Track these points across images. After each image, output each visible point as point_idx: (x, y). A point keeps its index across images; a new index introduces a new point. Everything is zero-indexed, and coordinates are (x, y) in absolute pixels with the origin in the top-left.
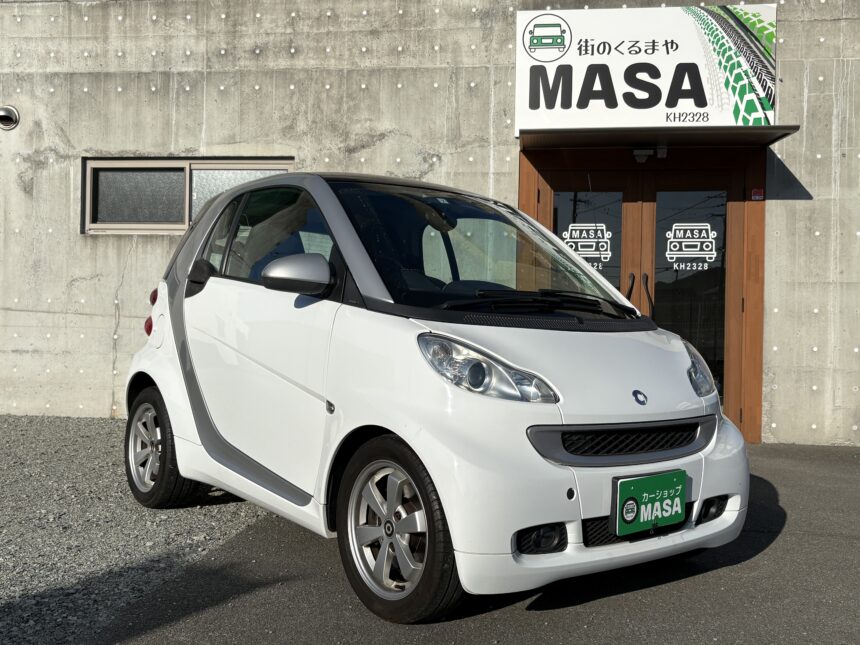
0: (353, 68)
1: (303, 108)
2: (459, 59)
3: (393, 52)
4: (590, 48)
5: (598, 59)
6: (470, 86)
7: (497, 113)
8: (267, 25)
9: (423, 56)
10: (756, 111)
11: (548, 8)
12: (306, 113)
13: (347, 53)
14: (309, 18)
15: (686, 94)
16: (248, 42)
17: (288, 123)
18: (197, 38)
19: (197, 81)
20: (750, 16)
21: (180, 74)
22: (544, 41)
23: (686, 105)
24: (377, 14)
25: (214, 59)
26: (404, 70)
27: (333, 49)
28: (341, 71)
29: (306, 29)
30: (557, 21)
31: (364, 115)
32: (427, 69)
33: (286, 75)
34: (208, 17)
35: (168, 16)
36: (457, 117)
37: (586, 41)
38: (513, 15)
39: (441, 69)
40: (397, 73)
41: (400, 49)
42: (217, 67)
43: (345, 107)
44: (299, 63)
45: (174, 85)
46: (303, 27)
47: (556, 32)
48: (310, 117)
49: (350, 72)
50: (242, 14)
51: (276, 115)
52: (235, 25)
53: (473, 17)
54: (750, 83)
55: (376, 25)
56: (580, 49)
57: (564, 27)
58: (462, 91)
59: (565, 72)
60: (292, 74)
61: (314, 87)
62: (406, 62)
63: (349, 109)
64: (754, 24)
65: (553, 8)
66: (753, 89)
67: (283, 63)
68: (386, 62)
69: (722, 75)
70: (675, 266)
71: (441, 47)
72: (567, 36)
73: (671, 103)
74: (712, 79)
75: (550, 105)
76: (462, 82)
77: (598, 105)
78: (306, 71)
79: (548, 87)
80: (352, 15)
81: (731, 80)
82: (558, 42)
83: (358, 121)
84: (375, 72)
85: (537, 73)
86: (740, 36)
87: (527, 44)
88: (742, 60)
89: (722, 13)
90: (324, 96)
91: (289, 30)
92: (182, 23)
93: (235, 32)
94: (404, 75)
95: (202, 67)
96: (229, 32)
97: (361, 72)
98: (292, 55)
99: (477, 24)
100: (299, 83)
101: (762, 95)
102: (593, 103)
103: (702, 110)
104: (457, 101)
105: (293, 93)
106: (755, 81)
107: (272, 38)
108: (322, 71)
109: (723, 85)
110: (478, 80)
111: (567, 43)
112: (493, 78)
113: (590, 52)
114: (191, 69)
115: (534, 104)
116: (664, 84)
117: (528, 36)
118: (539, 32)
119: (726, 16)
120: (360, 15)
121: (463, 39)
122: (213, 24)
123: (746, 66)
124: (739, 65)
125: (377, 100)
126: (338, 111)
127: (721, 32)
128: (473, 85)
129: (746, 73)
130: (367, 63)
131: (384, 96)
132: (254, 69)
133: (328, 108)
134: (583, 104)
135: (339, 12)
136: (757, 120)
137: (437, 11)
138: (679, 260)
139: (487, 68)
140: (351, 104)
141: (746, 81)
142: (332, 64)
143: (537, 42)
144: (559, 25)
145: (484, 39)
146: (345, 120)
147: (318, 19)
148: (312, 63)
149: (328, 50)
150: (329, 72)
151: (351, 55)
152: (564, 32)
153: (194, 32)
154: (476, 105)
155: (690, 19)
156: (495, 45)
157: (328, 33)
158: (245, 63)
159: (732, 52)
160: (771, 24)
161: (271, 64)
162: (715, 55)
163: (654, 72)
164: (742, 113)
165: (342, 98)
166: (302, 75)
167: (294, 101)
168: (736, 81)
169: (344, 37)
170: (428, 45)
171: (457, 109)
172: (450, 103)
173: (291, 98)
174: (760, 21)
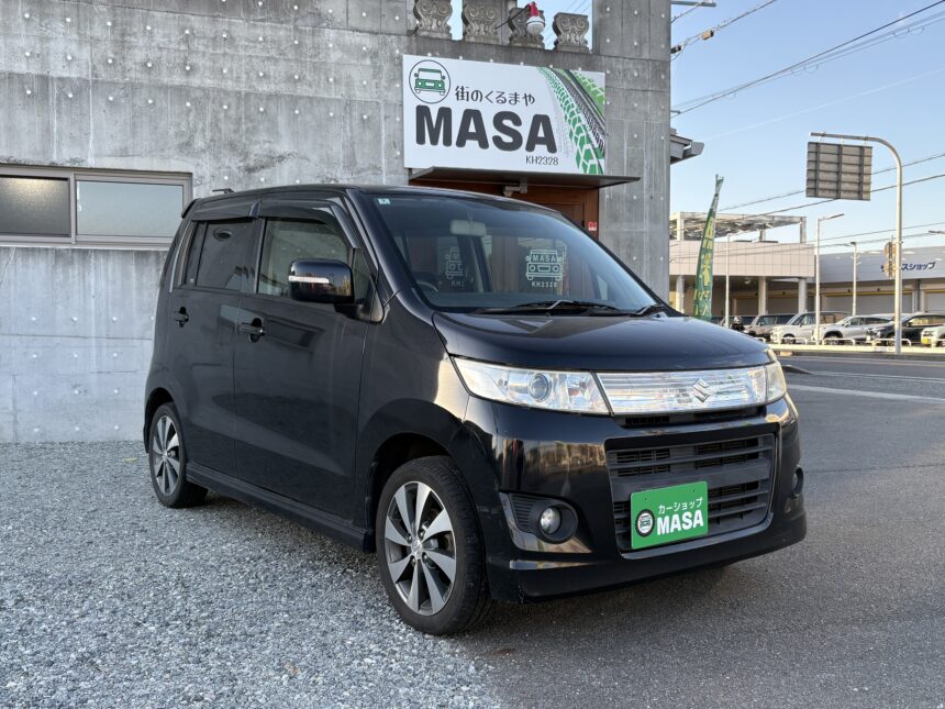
0: (251, 90)
1: (200, 126)
2: (352, 92)
3: (290, 79)
4: (465, 95)
5: (472, 105)
6: (362, 118)
7: (388, 145)
8: (159, 39)
9: (319, 86)
10: (592, 158)
11: (429, 54)
12: (203, 130)
13: (244, 77)
14: (204, 38)
15: (541, 141)
16: (139, 55)
17: (185, 140)
18: (80, 43)
19: (81, 88)
20: (586, 80)
21: (61, 79)
22: (428, 84)
23: (541, 150)
24: (273, 41)
25: (100, 68)
26: (301, 98)
27: (231, 70)
28: (239, 92)
29: (201, 48)
30: (437, 67)
31: (263, 136)
32: (323, 99)
33: (182, 92)
34: (92, 22)
35: (43, 16)
36: (352, 144)
37: (462, 88)
38: (400, 58)
39: (336, 100)
40: (294, 100)
41: (296, 77)
42: (103, 76)
43: (243, 127)
44: (195, 81)
45: (54, 90)
46: (198, 45)
47: (437, 77)
48: (208, 135)
49: (247, 94)
50: (130, 24)
51: (172, 132)
52: (123, 35)
53: (364, 55)
54: (588, 136)
55: (273, 53)
56: (457, 94)
57: (444, 73)
58: (356, 122)
59: (445, 113)
60: (188, 92)
61: (210, 106)
62: (302, 90)
63: (247, 130)
64: (589, 87)
65: (434, 55)
66: (590, 141)
67: (178, 80)
68: (283, 88)
69: (568, 127)
70: (533, 284)
71: (335, 80)
72: (446, 81)
73: (530, 148)
74: (560, 130)
75: (434, 141)
76: (356, 114)
77: (472, 144)
78: (204, 90)
79: (432, 126)
80: (247, 40)
81: (574, 131)
82: (438, 86)
83: (257, 142)
84: (270, 97)
85: (422, 112)
86: (580, 97)
87: (413, 85)
88: (581, 116)
89: (565, 74)
90: (222, 115)
91: (183, 47)
92: (61, 25)
93: (123, 42)
94: (302, 102)
95: (86, 73)
96: (116, 41)
97: (259, 96)
98: (188, 73)
99: (368, 62)
100: (195, 101)
101: (596, 146)
102: (469, 142)
103: (553, 155)
104: (351, 131)
105: (189, 110)
106: (590, 133)
107: (165, 53)
108: (219, 91)
109: (568, 136)
110: (370, 114)
111: (447, 88)
112: (383, 113)
113: (465, 98)
114: (74, 75)
115: (420, 140)
116: (524, 131)
117: (413, 79)
118: (423, 75)
119: (569, 79)
120: (256, 41)
121: (355, 74)
122: (98, 31)
123: (584, 122)
124: (580, 121)
125: (274, 124)
126: (236, 131)
127: (566, 91)
128: (365, 117)
129: (584, 126)
130: (264, 88)
131: (282, 120)
132: (146, 82)
133: (226, 128)
134: (461, 143)
135: (234, 35)
136: (593, 166)
137: (331, 46)
138: (536, 279)
139: (378, 103)
140: (250, 125)
141: (584, 134)
142: (230, 85)
143: (421, 85)
144: (439, 72)
145: (374, 77)
146: (244, 141)
147: (214, 39)
148: (209, 83)
149: (225, 71)
150: (226, 93)
151: (248, 78)
152: (444, 78)
153: (75, 36)
154: (368, 136)
155: (543, 77)
156: (384, 83)
157: (225, 54)
158: (135, 75)
159: (574, 109)
160: (601, 89)
161: (165, 80)
162: (562, 111)
163: (517, 120)
164: (582, 160)
165: (240, 119)
166: (199, 94)
167: (191, 118)
168: (578, 133)
169: (240, 59)
170: (323, 77)
171: (351, 138)
172: (345, 132)
173: (188, 115)
174: (594, 86)
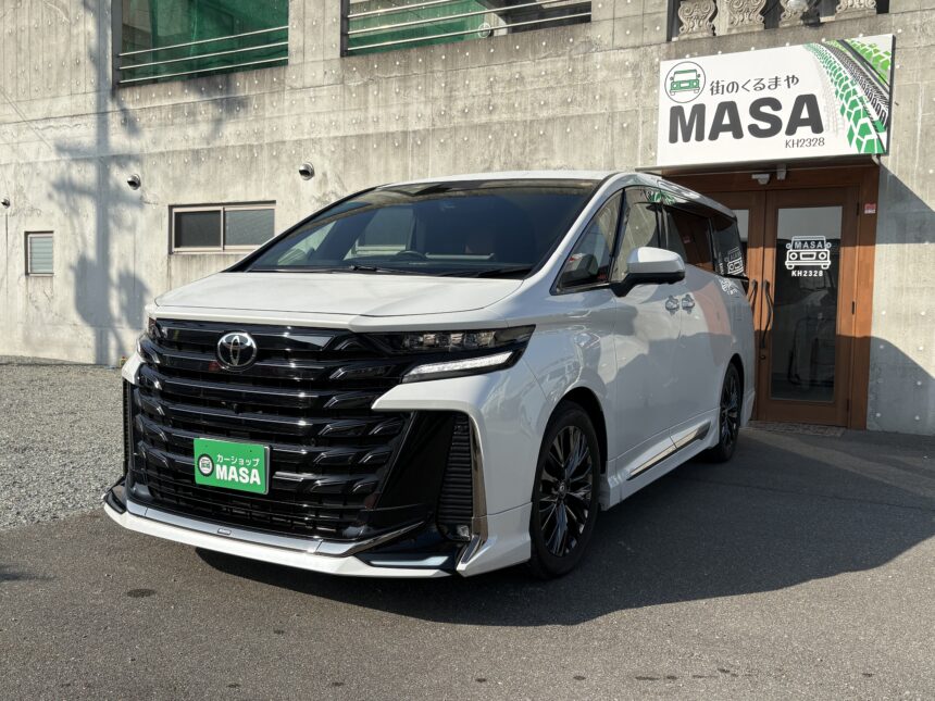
0: (534, 118)
1: (498, 152)
2: (614, 105)
3: (565, 103)
5: (727, 97)
6: (623, 128)
7: (644, 148)
8: (473, 89)
9: (587, 105)
10: (870, 133)
11: (688, 56)
12: (499, 156)
13: (529, 107)
14: (503, 81)
15: (804, 123)
16: (460, 105)
17: (487, 165)
18: (426, 103)
19: (426, 136)
20: (866, 47)
21: (414, 132)
22: (682, 85)
23: (804, 132)
24: (552, 73)
25: (437, 119)
26: (572, 117)
27: (520, 104)
28: (526, 121)
29: (500, 90)
30: (693, 67)
31: (542, 155)
32: (590, 115)
33: (486, 127)
34: (433, 87)
35: (406, 88)
36: (613, 152)
37: (718, 83)
38: (658, 65)
39: (601, 114)
40: (567, 119)
41: (569, 100)
42: (439, 125)
43: (528, 149)
44: (495, 118)
45: (410, 141)
46: (499, 88)
47: (692, 76)
48: (502, 159)
49: (532, 122)
50: (455, 82)
51: (479, 160)
52: (451, 92)
53: (627, 69)
54: (865, 108)
55: (552, 83)
56: (712, 89)
57: (699, 71)
58: (616, 131)
59: (699, 110)
60: (490, 127)
61: (506, 136)
62: (575, 111)
63: (531, 150)
65: (692, 56)
66: (867, 114)
67: (484, 119)
68: (559, 112)
69: (838, 103)
70: (794, 273)
71: (601, 96)
72: (701, 79)
73: (791, 131)
74: (828, 108)
75: (686, 138)
76: (617, 124)
77: (726, 136)
78: (500, 123)
79: (685, 125)
80: (534, 76)
81: (847, 106)
82: (694, 85)
83: (537, 161)
84: (549, 120)
85: (677, 112)
86: (857, 66)
87: (669, 88)
88: (858, 88)
89: (840, 46)
90: (513, 142)
91: (488, 92)
92: (415, 92)
93: (451, 97)
94: (572, 121)
95: (428, 125)
96: (446, 97)
97: (539, 121)
98: (491, 112)
99: (630, 75)
100: (495, 133)
101: (876, 118)
102: (721, 134)
103: (818, 136)
104: (612, 140)
105: (491, 141)
106: (869, 106)
107: (476, 99)
108: (512, 122)
109: (839, 112)
110: (629, 121)
111: (701, 85)
112: (641, 120)
113: (720, 91)
114: (421, 128)
115: (673, 139)
116: (785, 115)
117: (669, 82)
118: (678, 78)
119: (844, 49)
120: (540, 76)
121: (618, 89)
122: (437, 92)
123: (861, 93)
124: (855, 93)
125: (551, 143)
126: (522, 154)
127: (839, 64)
128: (625, 125)
129: (861, 99)
130: (544, 114)
131: (556, 139)
132: (463, 125)
133: (515, 151)
134: (713, 136)
135: (524, 74)
136: (870, 142)
137: (598, 67)
138: (797, 268)
139: (637, 111)
140: (532, 147)
141: (860, 107)
142: (519, 116)
143: (676, 87)
144: (695, 71)
145: (635, 87)
146: (527, 160)
147: (509, 81)
148: (505, 117)
149: (516, 105)
150: (516, 123)
151: (533, 109)
152: (699, 76)
153: (423, 99)
154: (627, 142)
155: (811, 54)
156: (643, 92)
157: (516, 92)
158: (458, 120)
159: (848, 82)
160: (886, 53)
161: (476, 121)
162: (833, 86)
163: (776, 105)
164: (856, 136)
165: (525, 143)
166: (497, 127)
167: (491, 148)
168: (851, 107)
169: (527, 94)
170: (590, 96)
171: (612, 146)
172: (607, 141)
173: (489, 146)
174: (876, 51)
